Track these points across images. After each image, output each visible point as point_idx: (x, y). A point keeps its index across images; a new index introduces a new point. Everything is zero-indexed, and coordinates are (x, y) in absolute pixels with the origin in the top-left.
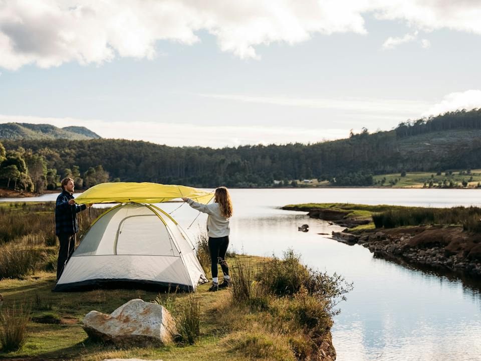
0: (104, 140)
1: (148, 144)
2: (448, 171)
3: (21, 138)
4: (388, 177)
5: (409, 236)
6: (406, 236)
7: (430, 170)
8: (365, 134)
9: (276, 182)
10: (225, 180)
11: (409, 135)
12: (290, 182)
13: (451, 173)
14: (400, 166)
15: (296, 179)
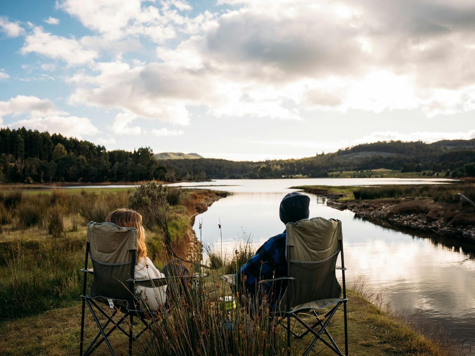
0: (205, 159)
1: (224, 160)
2: (362, 170)
3: (169, 158)
4: (335, 173)
5: (388, 205)
6: (386, 206)
7: (353, 170)
8: (323, 154)
9: (283, 176)
10: (260, 176)
11: (343, 154)
12: (290, 176)
13: (363, 171)
14: (340, 168)
15: (292, 174)
